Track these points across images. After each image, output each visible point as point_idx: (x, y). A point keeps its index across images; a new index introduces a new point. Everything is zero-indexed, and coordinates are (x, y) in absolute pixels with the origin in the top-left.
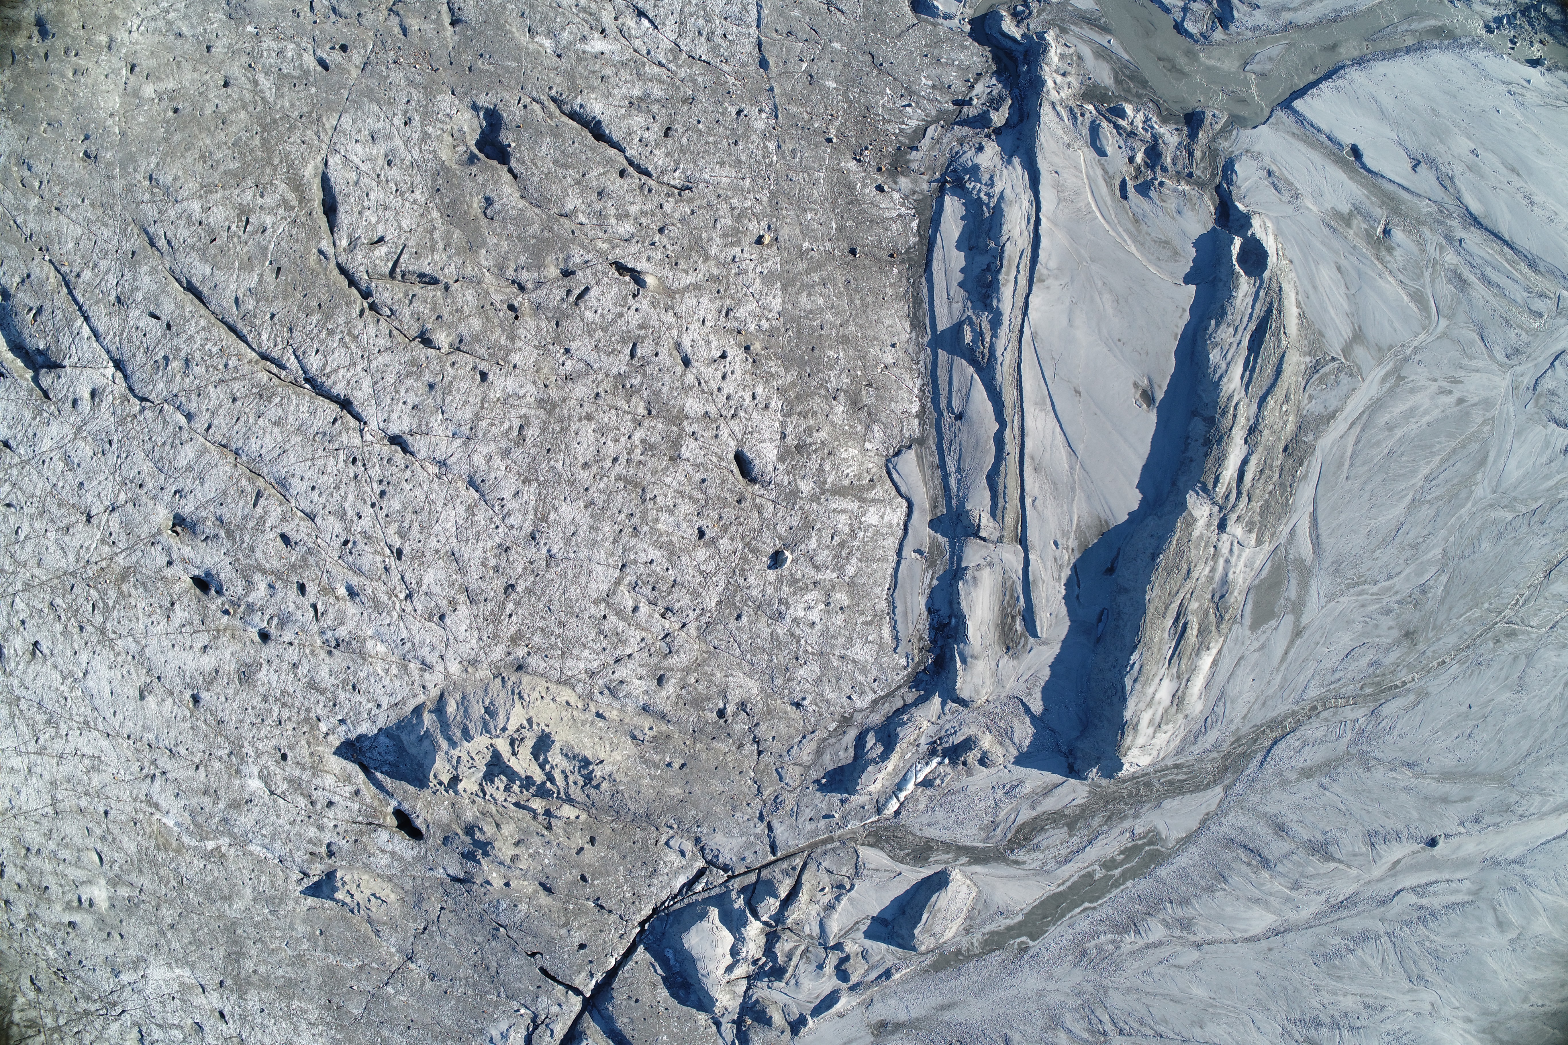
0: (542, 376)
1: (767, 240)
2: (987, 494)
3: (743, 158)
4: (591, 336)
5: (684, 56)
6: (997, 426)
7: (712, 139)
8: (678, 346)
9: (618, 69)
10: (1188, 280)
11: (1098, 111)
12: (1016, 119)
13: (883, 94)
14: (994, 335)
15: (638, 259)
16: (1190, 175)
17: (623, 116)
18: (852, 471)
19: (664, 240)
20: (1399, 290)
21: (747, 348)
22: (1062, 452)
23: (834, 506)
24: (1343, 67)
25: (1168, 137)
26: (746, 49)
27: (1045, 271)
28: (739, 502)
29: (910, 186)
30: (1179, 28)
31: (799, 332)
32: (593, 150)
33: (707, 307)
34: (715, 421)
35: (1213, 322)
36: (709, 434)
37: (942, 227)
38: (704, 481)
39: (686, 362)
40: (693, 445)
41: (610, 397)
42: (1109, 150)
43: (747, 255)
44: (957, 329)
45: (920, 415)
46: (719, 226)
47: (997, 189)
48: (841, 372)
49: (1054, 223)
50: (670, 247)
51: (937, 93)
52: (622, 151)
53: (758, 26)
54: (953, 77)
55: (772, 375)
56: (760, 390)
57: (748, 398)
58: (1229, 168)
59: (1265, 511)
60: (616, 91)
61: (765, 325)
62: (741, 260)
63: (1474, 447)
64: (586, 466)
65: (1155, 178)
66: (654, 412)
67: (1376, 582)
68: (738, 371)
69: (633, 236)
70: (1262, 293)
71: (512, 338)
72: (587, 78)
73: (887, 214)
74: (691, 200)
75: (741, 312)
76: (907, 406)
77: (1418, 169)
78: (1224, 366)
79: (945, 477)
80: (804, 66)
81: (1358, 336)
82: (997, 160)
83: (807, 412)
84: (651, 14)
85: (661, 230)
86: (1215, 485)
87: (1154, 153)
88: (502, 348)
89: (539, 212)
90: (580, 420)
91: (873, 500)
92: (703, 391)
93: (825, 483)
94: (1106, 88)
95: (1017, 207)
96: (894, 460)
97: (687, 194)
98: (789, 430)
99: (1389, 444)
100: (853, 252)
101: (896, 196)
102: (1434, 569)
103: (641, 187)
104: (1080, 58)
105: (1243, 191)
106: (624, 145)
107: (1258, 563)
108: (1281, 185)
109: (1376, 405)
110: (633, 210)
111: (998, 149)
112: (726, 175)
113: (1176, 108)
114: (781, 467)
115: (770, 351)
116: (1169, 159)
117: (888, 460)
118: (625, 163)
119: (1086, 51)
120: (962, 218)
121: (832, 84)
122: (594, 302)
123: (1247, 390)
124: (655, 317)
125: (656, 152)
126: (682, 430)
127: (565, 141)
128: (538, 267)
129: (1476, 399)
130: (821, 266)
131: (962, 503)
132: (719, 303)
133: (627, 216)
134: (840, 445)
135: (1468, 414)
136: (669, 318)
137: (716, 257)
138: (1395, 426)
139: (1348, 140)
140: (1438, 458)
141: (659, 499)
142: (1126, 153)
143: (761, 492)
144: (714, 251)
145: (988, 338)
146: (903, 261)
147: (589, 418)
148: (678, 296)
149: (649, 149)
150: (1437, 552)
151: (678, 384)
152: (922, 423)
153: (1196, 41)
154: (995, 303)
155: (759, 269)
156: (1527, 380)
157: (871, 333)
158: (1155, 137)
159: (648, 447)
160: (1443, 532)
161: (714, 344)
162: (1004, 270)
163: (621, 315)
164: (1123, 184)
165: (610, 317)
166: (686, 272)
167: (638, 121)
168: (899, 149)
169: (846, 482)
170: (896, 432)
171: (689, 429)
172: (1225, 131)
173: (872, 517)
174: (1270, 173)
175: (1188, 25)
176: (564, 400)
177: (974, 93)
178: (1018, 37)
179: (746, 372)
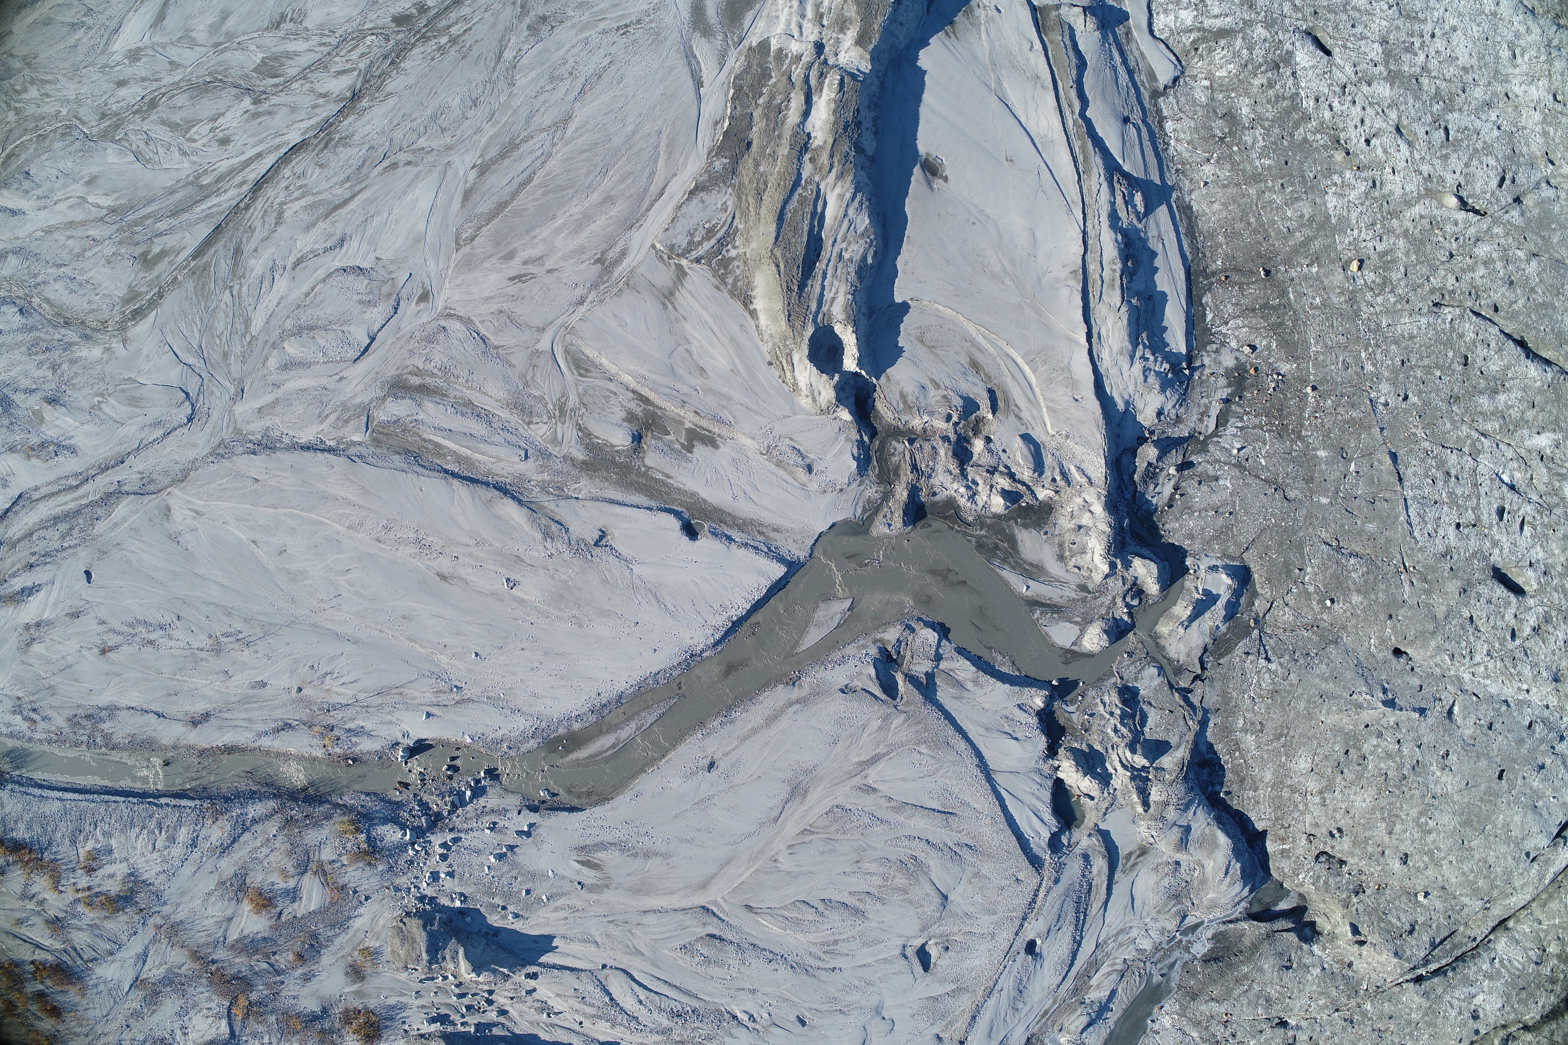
0: (1510, 103)
1: (1354, 266)
2: (1081, 47)
3: (1393, 347)
4: (1485, 143)
5: (1466, 450)
6: (1088, 114)
7: (1426, 362)
8: (1410, 144)
9: (1522, 418)
10: (905, 308)
11: (1033, 493)
12: (1125, 460)
13: (1268, 456)
14: (1113, 204)
15: (1466, 221)
16: (911, 441)
17: (1508, 367)
18: (1219, 54)
19: (1447, 245)
20: (613, 369)
21: (1348, 153)
22: (1013, 98)
23: (1228, 19)
24: (717, 643)
25: (946, 479)
26: (1412, 471)
27: (1072, 283)
28: (1316, 13)
29: (1222, 358)
30: (943, 631)
31: (1303, 177)
32: (1527, 325)
33: (1394, 185)
34: (1360, 79)
35: (870, 261)
36: (1362, 67)
37: (1183, 317)
38: (1353, 26)
39: (1398, 130)
40: (1373, 55)
41: (1453, 90)
42: (1018, 443)
43: (1370, 245)
44: (1150, 209)
45: (1162, 120)
46: (1402, 270)
47: (1138, 366)
48: (1253, 146)
49: (1071, 340)
50: (1441, 239)
51: (1211, 472)
52: (1502, 331)
53: (1405, 500)
54: (1198, 495)
55: (1318, 131)
56: (1327, 114)
57: (1336, 105)
58: (863, 462)
59: (766, 75)
60: (1520, 394)
61: (1336, 178)
62: (1374, 238)
63: (484, 206)
64: (1454, 29)
65: (956, 424)
66: (1414, 81)
67: (605, 32)
68: (1351, 129)
69: (1475, 243)
70: (814, 306)
71: (1545, 134)
72: (1547, 402)
73: (1239, 322)
74: (1432, 291)
75: (1362, 187)
76: (1178, 126)
77: (597, 535)
78: (851, 212)
79: (1125, 62)
80: (1352, 467)
81: (667, 297)
82: (1139, 404)
83: (1277, 102)
84: (1505, 488)
85: (1452, 256)
86: (842, 81)
87: (962, 454)
88: (1550, 124)
89: (1556, 255)
90: (1472, 67)
91: (1191, 31)
92: (1378, 104)
93: (1243, 38)
94: (1025, 526)
95: (1115, 349)
96: (1178, 73)
97: (1437, 298)
98: (1291, 81)
99: (608, 183)
100: (1267, 273)
101: (1234, 344)
102: (524, 61)
103: (1478, 297)
104: (1061, 558)
105: (842, 438)
106: (1502, 336)
107: (761, 24)
108: (794, 458)
109: (631, 223)
110: (1481, 271)
111: (1140, 418)
112: (1406, 325)
113: (938, 524)
114: (1288, 46)
115: (1325, 155)
116: (942, 452)
117: (1183, 73)
118: (1496, 320)
119: (1054, 568)
120: (1166, 329)
121: (1322, 454)
122: (1492, 174)
123: (819, 191)
124: (1438, 167)
125: (1473, 336)
126: (1386, 66)
127: (1553, 330)
128: (1543, 202)
129: (487, 265)
130: (1295, 251)
131: (1104, 37)
132: (1385, 191)
133: (1485, 263)
134: (1237, 76)
135: (497, 244)
136: (1426, 169)
137: (1398, 237)
138: (601, 204)
139: (706, 543)
140: (535, 181)
141: (1386, 7)
142: (996, 446)
143: (1299, 23)
144: (1401, 242)
145: (1119, 199)
146: (1214, 274)
147: (1464, 69)
148: (1423, 192)
149: (1480, 337)
150: (522, 80)
151: (1402, 108)
152: (1159, 111)
153: (920, 619)
154: (1120, 237)
155: (1356, 233)
156: (409, 308)
157: (1232, 190)
158: (964, 474)
159: (1409, 49)
160: (516, 103)
161: (1379, 151)
162: (1118, 274)
163: (1467, 165)
164: (994, 409)
165: (1475, 162)
166: (1422, 217)
167: (1495, 366)
168: (1240, 397)
169: (1222, 42)
170: (1183, 100)
171: (1381, 68)
172: (873, 510)
173: (1187, 17)
174: (809, 469)
175: (931, 636)
176: (1489, 83)
177: (1172, 482)
178: (1137, 562)
179: (1344, 130)
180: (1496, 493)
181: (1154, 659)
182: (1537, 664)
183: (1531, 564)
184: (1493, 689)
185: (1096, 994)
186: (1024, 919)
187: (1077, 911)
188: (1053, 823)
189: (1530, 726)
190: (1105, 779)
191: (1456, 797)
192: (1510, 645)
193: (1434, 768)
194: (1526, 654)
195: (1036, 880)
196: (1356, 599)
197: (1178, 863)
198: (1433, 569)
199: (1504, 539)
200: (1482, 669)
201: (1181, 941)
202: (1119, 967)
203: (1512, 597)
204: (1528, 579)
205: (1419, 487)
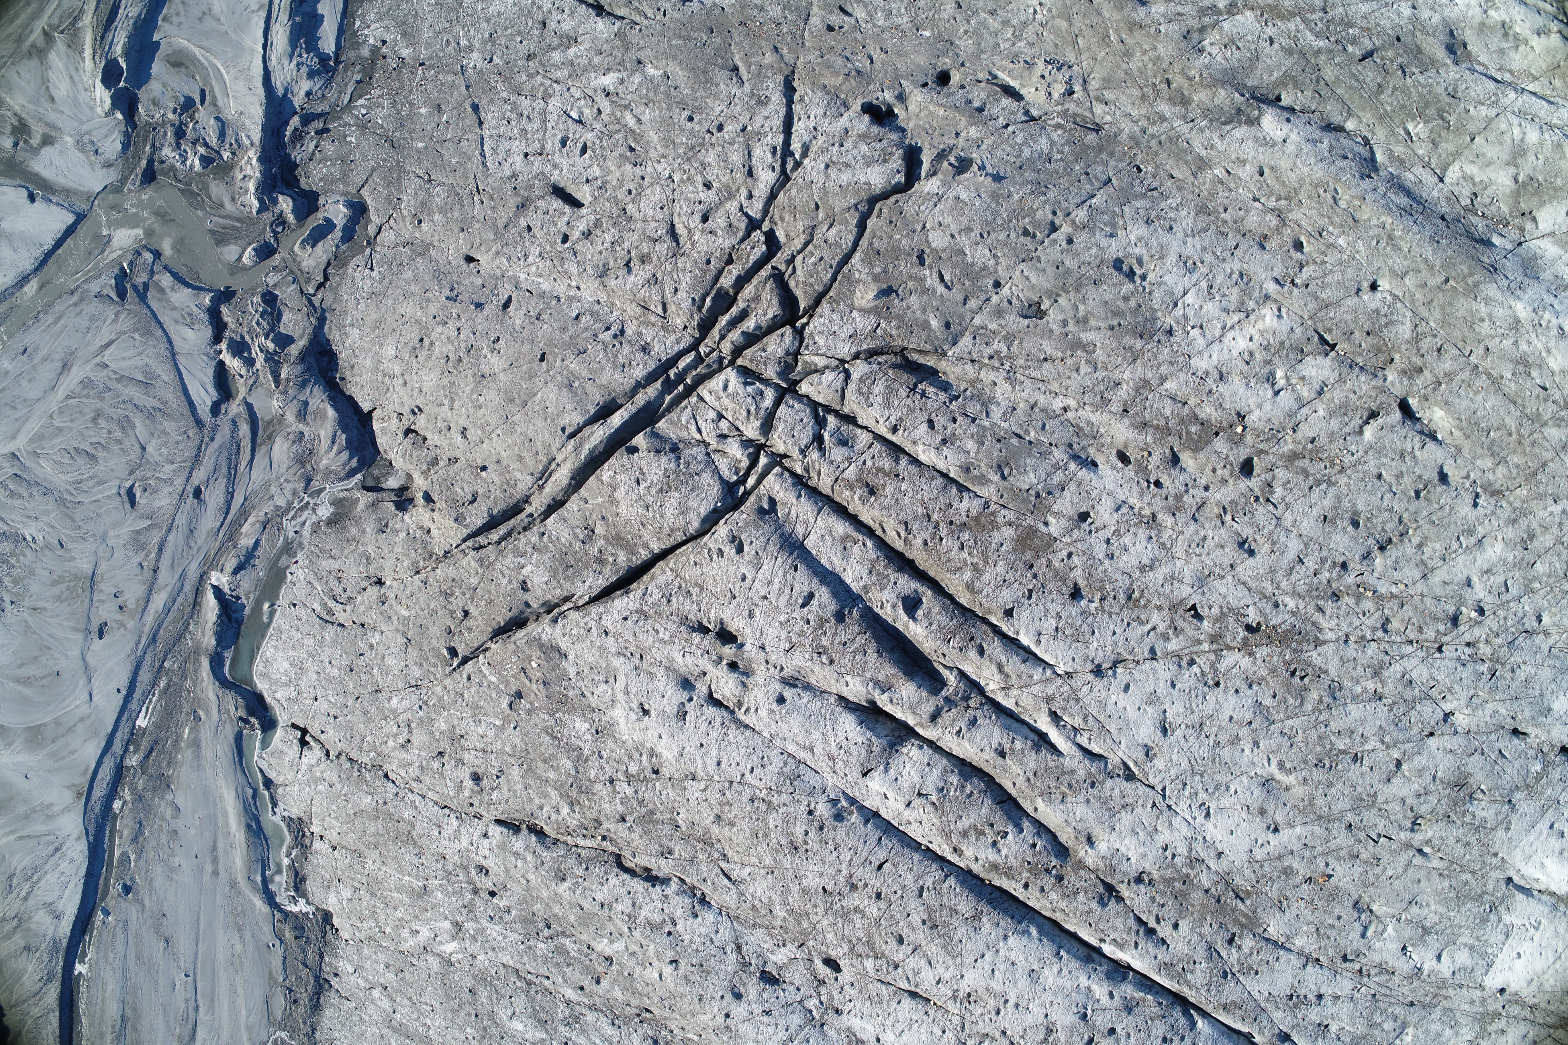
9: (589, 64)
17: (580, 25)
26: (491, 116)
51: (342, 133)
53: (483, 138)
60: (589, 45)
72: (613, 49)
73: (378, 25)
80: (445, 118)
101: (372, 41)
106: (575, 3)
121: (423, 110)
167: (567, 26)
168: (370, 78)
180: (561, 126)
181: (291, 272)
182: (584, 263)
183: (588, 181)
184: (546, 286)
185: (246, 542)
186: (192, 469)
187: (229, 467)
188: (214, 395)
189: (577, 318)
190: (250, 362)
191: (502, 376)
192: (560, 247)
193: (485, 351)
194: (575, 254)
195: (199, 438)
196: (437, 217)
197: (301, 433)
198: (499, 190)
199: (564, 162)
200: (534, 268)
201: (308, 503)
202: (262, 519)
203: (568, 209)
204: (583, 193)
205: (496, 128)
